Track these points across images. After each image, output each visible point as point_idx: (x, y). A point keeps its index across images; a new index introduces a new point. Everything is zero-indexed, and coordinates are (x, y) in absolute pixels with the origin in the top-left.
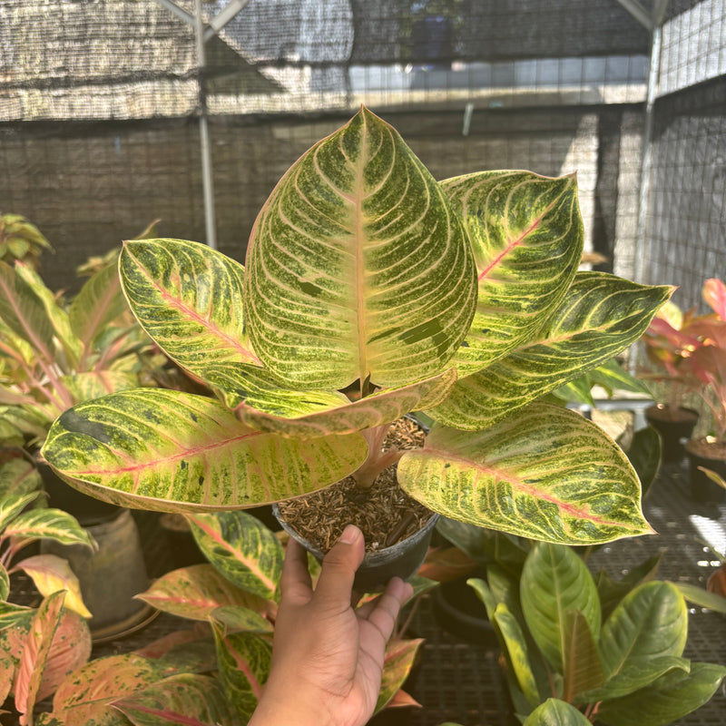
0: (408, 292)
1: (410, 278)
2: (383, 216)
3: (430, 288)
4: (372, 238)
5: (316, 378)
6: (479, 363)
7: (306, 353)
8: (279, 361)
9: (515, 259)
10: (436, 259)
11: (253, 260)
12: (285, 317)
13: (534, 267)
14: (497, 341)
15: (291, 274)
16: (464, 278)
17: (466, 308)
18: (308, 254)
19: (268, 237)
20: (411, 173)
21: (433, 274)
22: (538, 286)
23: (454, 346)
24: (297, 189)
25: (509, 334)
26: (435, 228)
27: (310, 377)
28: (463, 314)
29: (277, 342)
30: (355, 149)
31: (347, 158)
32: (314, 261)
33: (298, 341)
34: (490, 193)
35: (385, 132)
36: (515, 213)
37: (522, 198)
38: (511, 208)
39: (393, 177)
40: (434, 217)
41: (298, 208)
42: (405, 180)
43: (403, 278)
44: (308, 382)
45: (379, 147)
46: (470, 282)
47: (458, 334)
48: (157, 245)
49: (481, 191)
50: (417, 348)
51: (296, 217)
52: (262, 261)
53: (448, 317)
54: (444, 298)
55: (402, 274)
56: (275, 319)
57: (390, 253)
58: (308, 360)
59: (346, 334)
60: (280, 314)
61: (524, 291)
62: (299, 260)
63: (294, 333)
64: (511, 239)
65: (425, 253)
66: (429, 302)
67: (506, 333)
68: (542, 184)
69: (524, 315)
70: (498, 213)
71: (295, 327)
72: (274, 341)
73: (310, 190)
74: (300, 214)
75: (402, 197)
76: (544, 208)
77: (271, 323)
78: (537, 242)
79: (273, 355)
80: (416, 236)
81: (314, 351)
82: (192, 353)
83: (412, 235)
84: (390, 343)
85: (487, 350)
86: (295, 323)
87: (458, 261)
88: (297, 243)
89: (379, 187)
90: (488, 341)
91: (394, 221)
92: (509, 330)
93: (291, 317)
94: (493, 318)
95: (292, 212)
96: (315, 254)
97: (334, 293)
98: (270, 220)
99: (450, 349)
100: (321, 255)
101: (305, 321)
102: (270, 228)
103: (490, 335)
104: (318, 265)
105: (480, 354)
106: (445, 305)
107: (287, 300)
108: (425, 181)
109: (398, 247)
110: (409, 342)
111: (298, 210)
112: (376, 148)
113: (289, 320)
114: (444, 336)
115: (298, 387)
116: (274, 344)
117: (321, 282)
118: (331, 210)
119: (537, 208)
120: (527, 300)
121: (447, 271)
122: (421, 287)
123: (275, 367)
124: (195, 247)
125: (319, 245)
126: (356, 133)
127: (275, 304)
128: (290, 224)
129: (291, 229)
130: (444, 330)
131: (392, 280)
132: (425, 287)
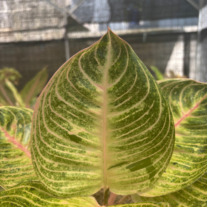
0: (133, 143)
1: (135, 134)
2: (120, 97)
3: (147, 141)
4: (112, 111)
5: (77, 190)
6: (173, 184)
7: (71, 176)
8: (54, 181)
9: (188, 123)
10: (152, 124)
11: (37, 122)
12: (59, 155)
13: (199, 128)
14: (182, 171)
15: (64, 130)
16: (168, 135)
17: (166, 153)
18: (74, 118)
19: (48, 107)
20: (138, 71)
21: (149, 133)
22: (202, 139)
23: (159, 174)
24: (69, 80)
25: (189, 166)
26: (152, 105)
27: (73, 190)
28: (165, 156)
29: (54, 170)
30: (104, 58)
31: (99, 63)
32: (78, 122)
33: (67, 168)
34: (172, 90)
35: (123, 47)
36: (185, 100)
37: (188, 92)
38: (183, 97)
39: (127, 74)
40: (152, 99)
41: (69, 91)
42: (134, 76)
43: (131, 134)
44: (72, 193)
45: (118, 57)
46: (171, 138)
47: (161, 167)
48: (6, 109)
49: (167, 88)
50: (137, 174)
51: (68, 97)
52: (45, 122)
53: (156, 157)
54: (155, 147)
55: (130, 132)
56: (52, 156)
57: (123, 119)
58: (72, 180)
59: (95, 164)
60: (56, 153)
61: (194, 141)
62: (69, 122)
63: (64, 164)
64: (184, 113)
65: (145, 120)
66: (146, 149)
67: (187, 165)
68: (199, 86)
69: (196, 155)
70: (176, 100)
71: (65, 161)
72: (52, 169)
73: (76, 81)
74: (70, 95)
75: (132, 86)
76: (201, 98)
77: (50, 158)
78: (199, 115)
79: (50, 178)
80: (140, 110)
81: (76, 174)
82: (12, 169)
83: (137, 109)
84: (121, 170)
85: (177, 176)
86: (65, 158)
87: (165, 126)
88: (68, 112)
89: (118, 80)
90: (176, 169)
91: (126, 101)
92: (188, 164)
93: (62, 155)
94: (178, 155)
95: (65, 93)
96: (79, 118)
97: (89, 141)
98: (50, 97)
99: (157, 176)
100: (82, 119)
101: (71, 158)
102: (50, 102)
103: (178, 166)
104: (80, 125)
105: (173, 178)
106: (154, 150)
107: (60, 145)
108: (147, 77)
109: (128, 116)
110: (132, 170)
111: (69, 93)
112: (117, 57)
113: (61, 157)
114: (153, 168)
115: (65, 197)
116: (51, 171)
117: (82, 134)
118: (88, 93)
119: (197, 98)
120: (196, 146)
121: (158, 132)
122: (141, 140)
123: (51, 185)
124: (27, 111)
125: (82, 113)
126: (105, 48)
127: (53, 147)
128: (64, 101)
129: (64, 104)
130: (153, 165)
131: (123, 135)
132: (144, 140)
